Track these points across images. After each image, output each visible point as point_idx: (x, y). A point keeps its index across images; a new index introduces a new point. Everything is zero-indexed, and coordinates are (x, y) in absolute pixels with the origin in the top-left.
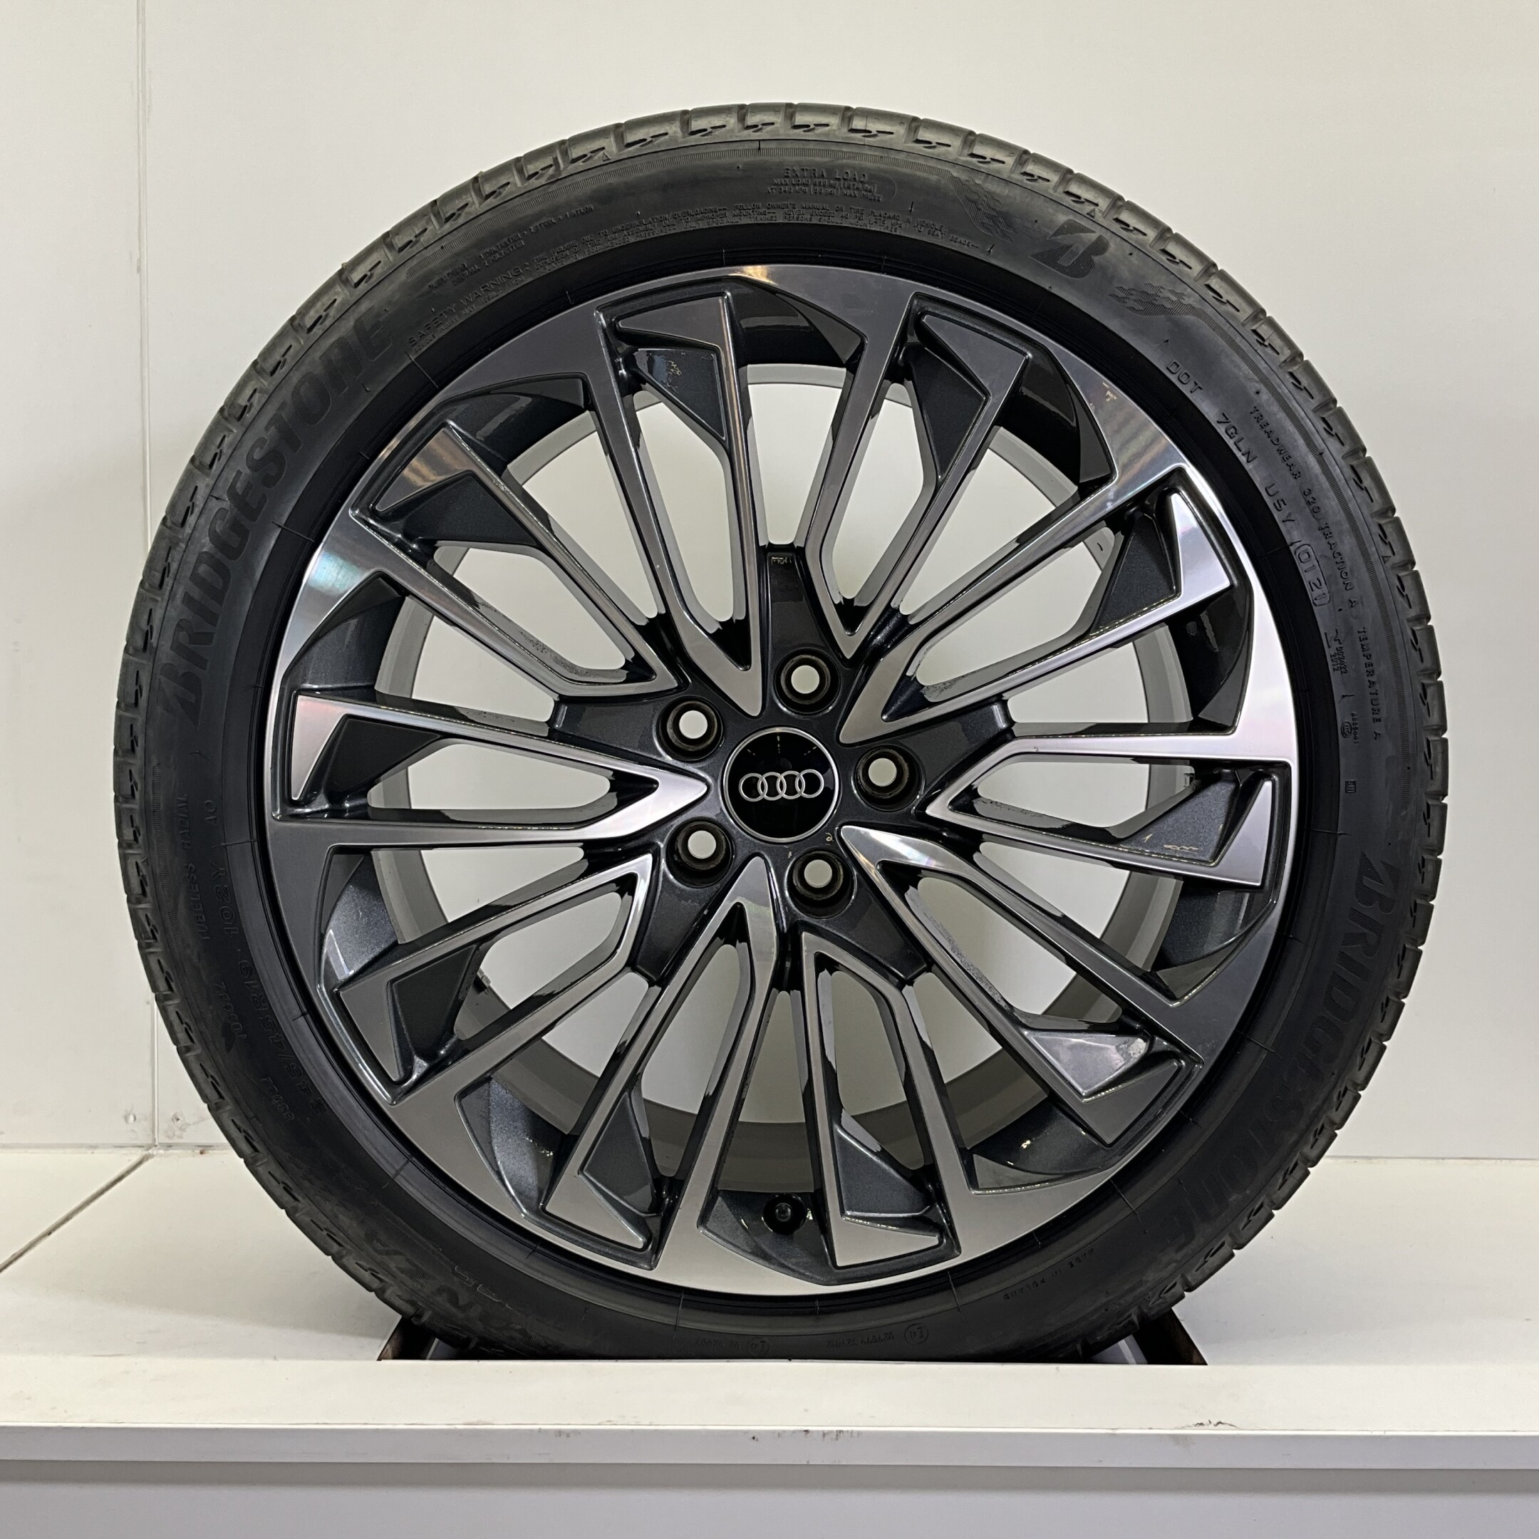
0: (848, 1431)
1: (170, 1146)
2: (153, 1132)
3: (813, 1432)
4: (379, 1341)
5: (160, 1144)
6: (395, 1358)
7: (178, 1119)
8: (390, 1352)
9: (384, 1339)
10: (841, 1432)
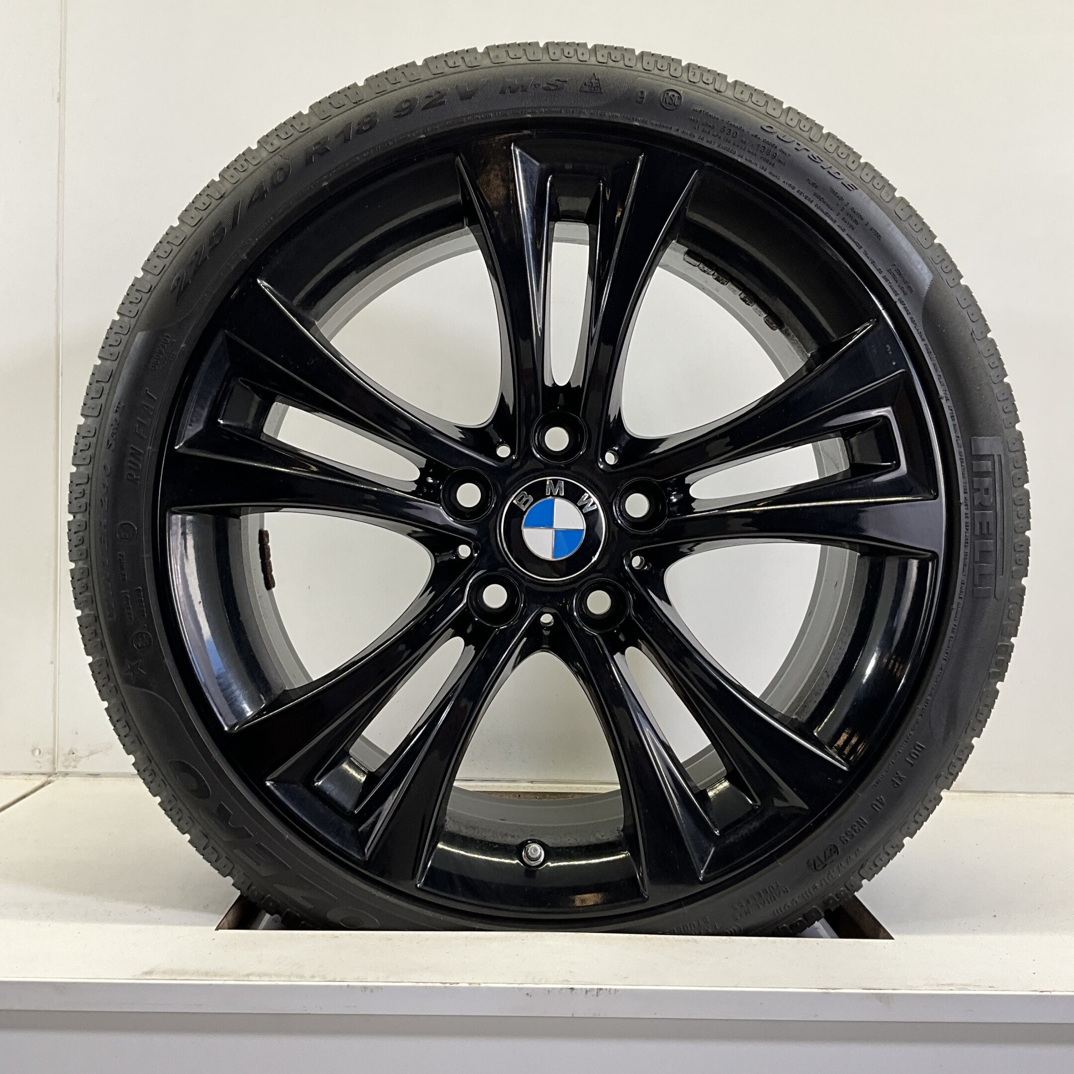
0: (606, 989)
1: (66, 774)
2: (54, 763)
3: (577, 989)
4: (217, 916)
5: (59, 772)
6: (229, 929)
7: (73, 753)
8: (226, 925)
9: (221, 914)
10: (600, 989)
